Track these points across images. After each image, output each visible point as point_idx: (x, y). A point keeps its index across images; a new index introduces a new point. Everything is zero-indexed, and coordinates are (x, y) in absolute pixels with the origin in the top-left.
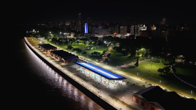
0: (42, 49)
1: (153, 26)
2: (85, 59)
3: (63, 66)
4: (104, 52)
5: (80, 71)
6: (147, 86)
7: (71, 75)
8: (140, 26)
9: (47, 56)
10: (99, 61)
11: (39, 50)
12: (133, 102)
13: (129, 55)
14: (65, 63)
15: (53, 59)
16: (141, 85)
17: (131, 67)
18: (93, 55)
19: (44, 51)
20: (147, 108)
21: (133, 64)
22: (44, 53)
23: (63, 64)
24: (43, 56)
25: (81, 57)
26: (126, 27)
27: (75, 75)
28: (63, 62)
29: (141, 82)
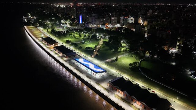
0: (45, 43)
1: (140, 18)
2: (81, 54)
3: (65, 61)
4: (96, 47)
5: (77, 65)
6: (119, 76)
7: (72, 68)
8: (129, 18)
9: (51, 51)
10: (91, 56)
11: (43, 43)
12: (108, 86)
13: (114, 50)
14: (67, 58)
15: (56, 54)
16: (115, 75)
17: (113, 61)
18: (87, 49)
19: (48, 45)
20: (114, 90)
21: (114, 58)
22: (48, 48)
23: (65, 59)
24: (48, 50)
25: (77, 52)
26: (117, 18)
27: (74, 68)
28: (65, 57)
29: (116, 73)
